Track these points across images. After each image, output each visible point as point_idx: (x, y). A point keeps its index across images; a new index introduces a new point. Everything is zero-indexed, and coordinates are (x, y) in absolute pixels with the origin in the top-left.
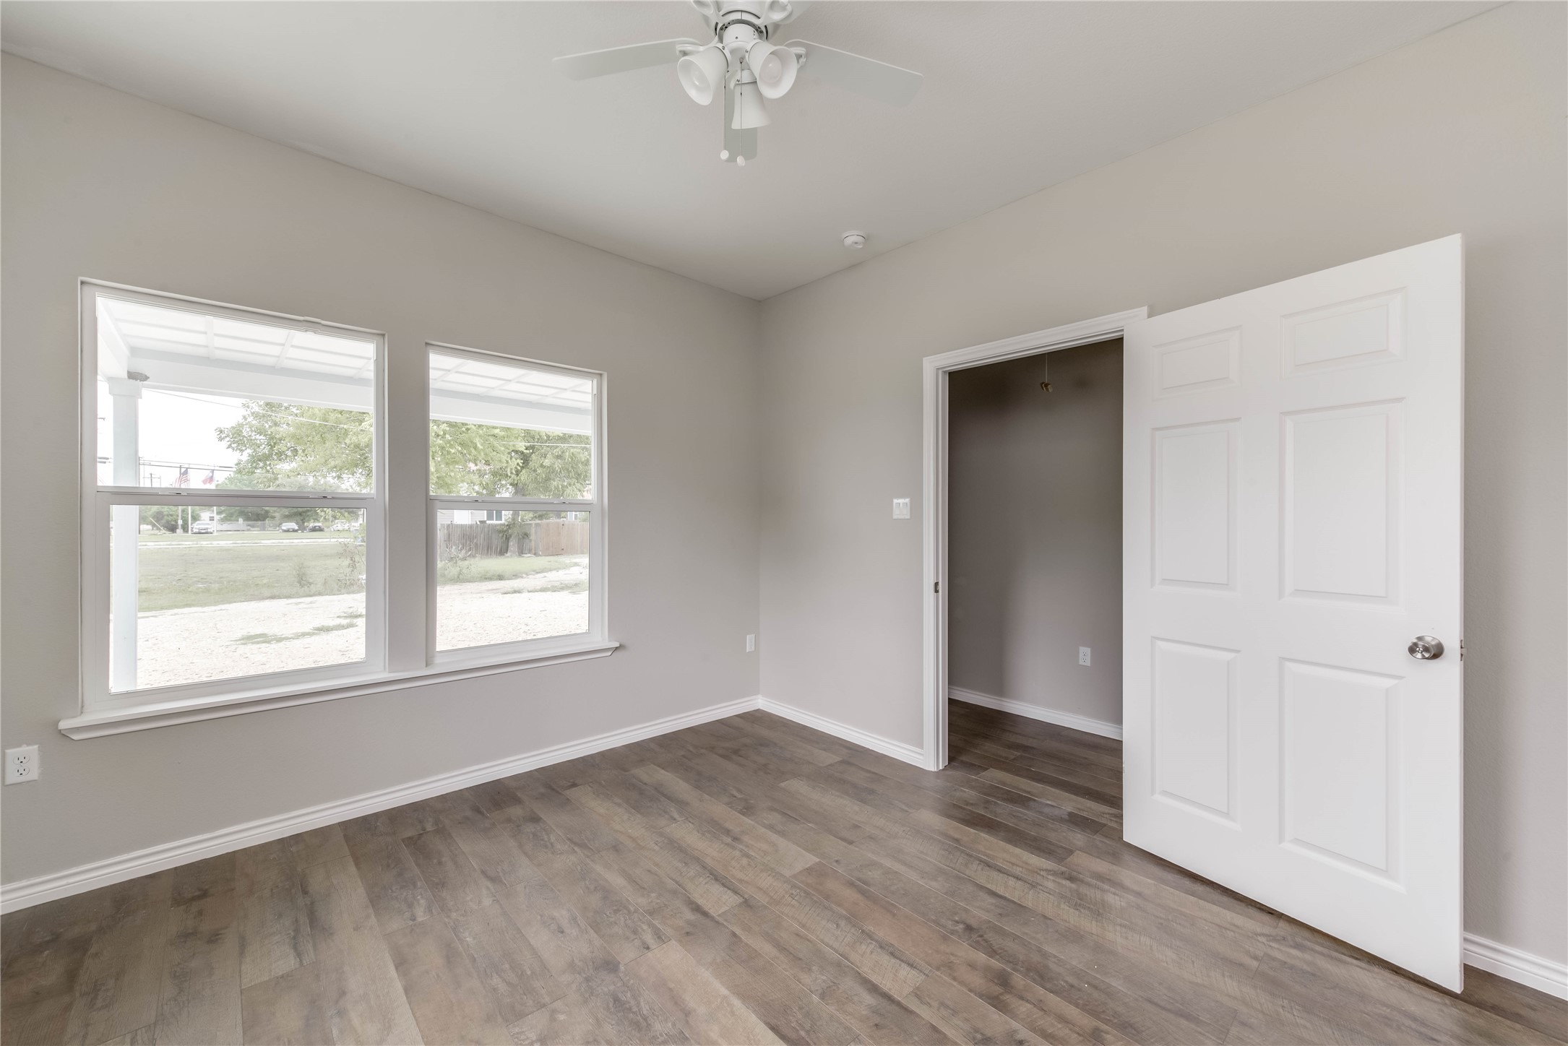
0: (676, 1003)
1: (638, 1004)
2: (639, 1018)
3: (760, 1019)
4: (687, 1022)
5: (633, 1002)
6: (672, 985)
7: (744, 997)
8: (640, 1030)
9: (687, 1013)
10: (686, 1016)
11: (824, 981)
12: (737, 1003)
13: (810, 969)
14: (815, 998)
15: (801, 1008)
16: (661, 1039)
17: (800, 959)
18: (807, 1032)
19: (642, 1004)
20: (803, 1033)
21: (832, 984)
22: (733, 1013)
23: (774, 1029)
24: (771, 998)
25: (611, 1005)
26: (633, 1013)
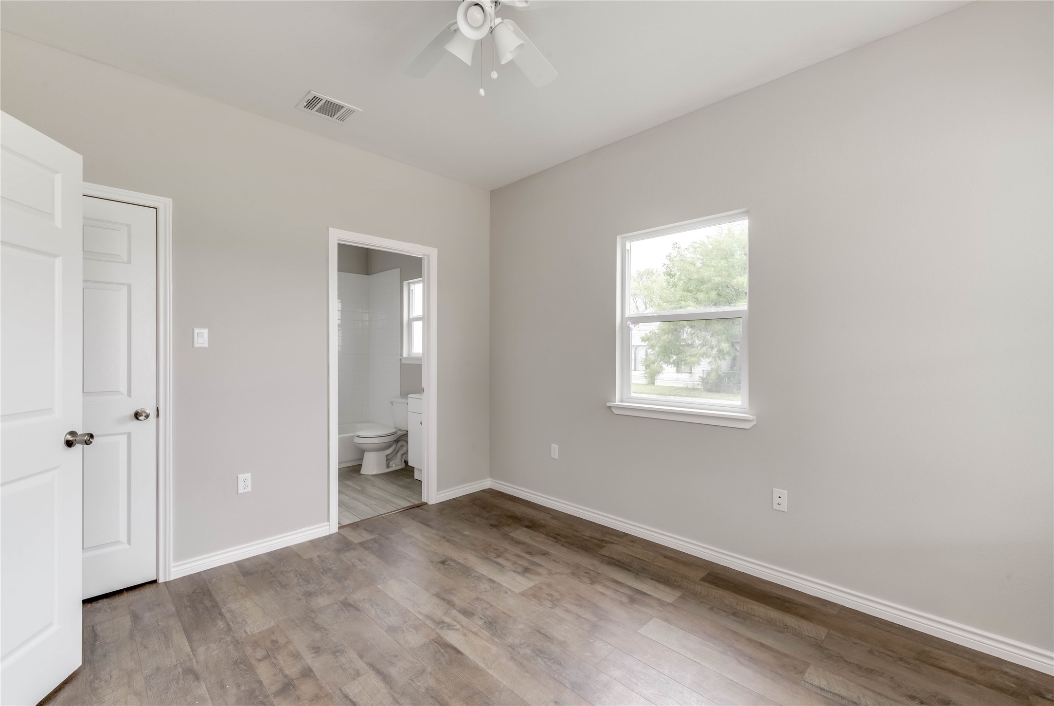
0: (521, 664)
1: (544, 662)
2: (541, 655)
3: (467, 657)
4: (511, 654)
5: (549, 663)
6: (527, 674)
7: (476, 669)
8: (538, 649)
9: (512, 658)
10: (512, 657)
11: (419, 681)
12: (481, 665)
13: (427, 689)
14: (429, 669)
15: (440, 664)
16: (524, 645)
17: (432, 697)
18: (439, 651)
19: (543, 663)
20: (442, 651)
21: (414, 680)
22: (484, 659)
23: (458, 652)
24: (459, 669)
25: (562, 662)
26: (546, 658)
